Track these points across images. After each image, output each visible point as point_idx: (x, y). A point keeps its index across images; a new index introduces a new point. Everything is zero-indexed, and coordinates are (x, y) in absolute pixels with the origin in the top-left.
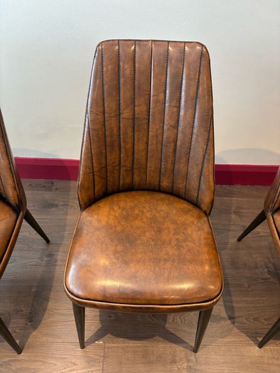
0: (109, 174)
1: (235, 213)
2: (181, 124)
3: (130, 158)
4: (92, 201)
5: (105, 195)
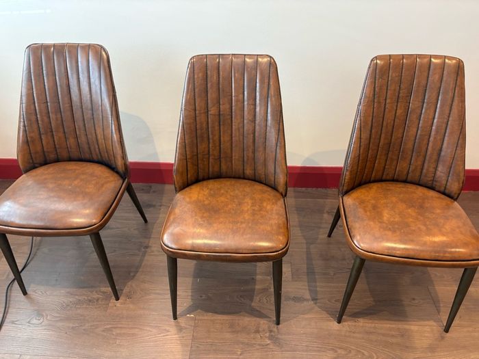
0: (199, 162)
1: (328, 213)
2: (258, 118)
3: (218, 148)
4: (186, 185)
5: (197, 181)
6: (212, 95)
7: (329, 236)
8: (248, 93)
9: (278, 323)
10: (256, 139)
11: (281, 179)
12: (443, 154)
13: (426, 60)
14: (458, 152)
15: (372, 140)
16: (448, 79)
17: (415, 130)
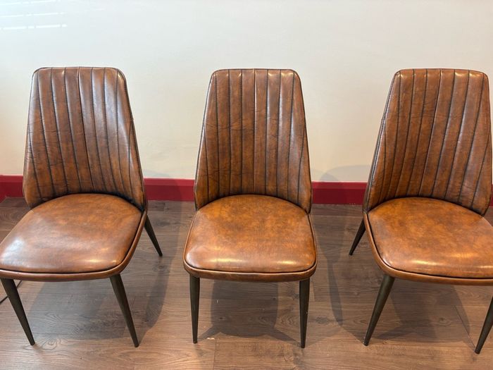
0: (221, 178)
1: (349, 230)
2: (281, 133)
3: (239, 163)
4: (206, 202)
5: (218, 197)
6: (234, 110)
7: (351, 253)
8: (271, 108)
9: (303, 346)
10: (279, 153)
11: (305, 195)
12: (469, 168)
13: (450, 74)
14: (485, 166)
15: (396, 155)
16: (473, 94)
17: (440, 144)
